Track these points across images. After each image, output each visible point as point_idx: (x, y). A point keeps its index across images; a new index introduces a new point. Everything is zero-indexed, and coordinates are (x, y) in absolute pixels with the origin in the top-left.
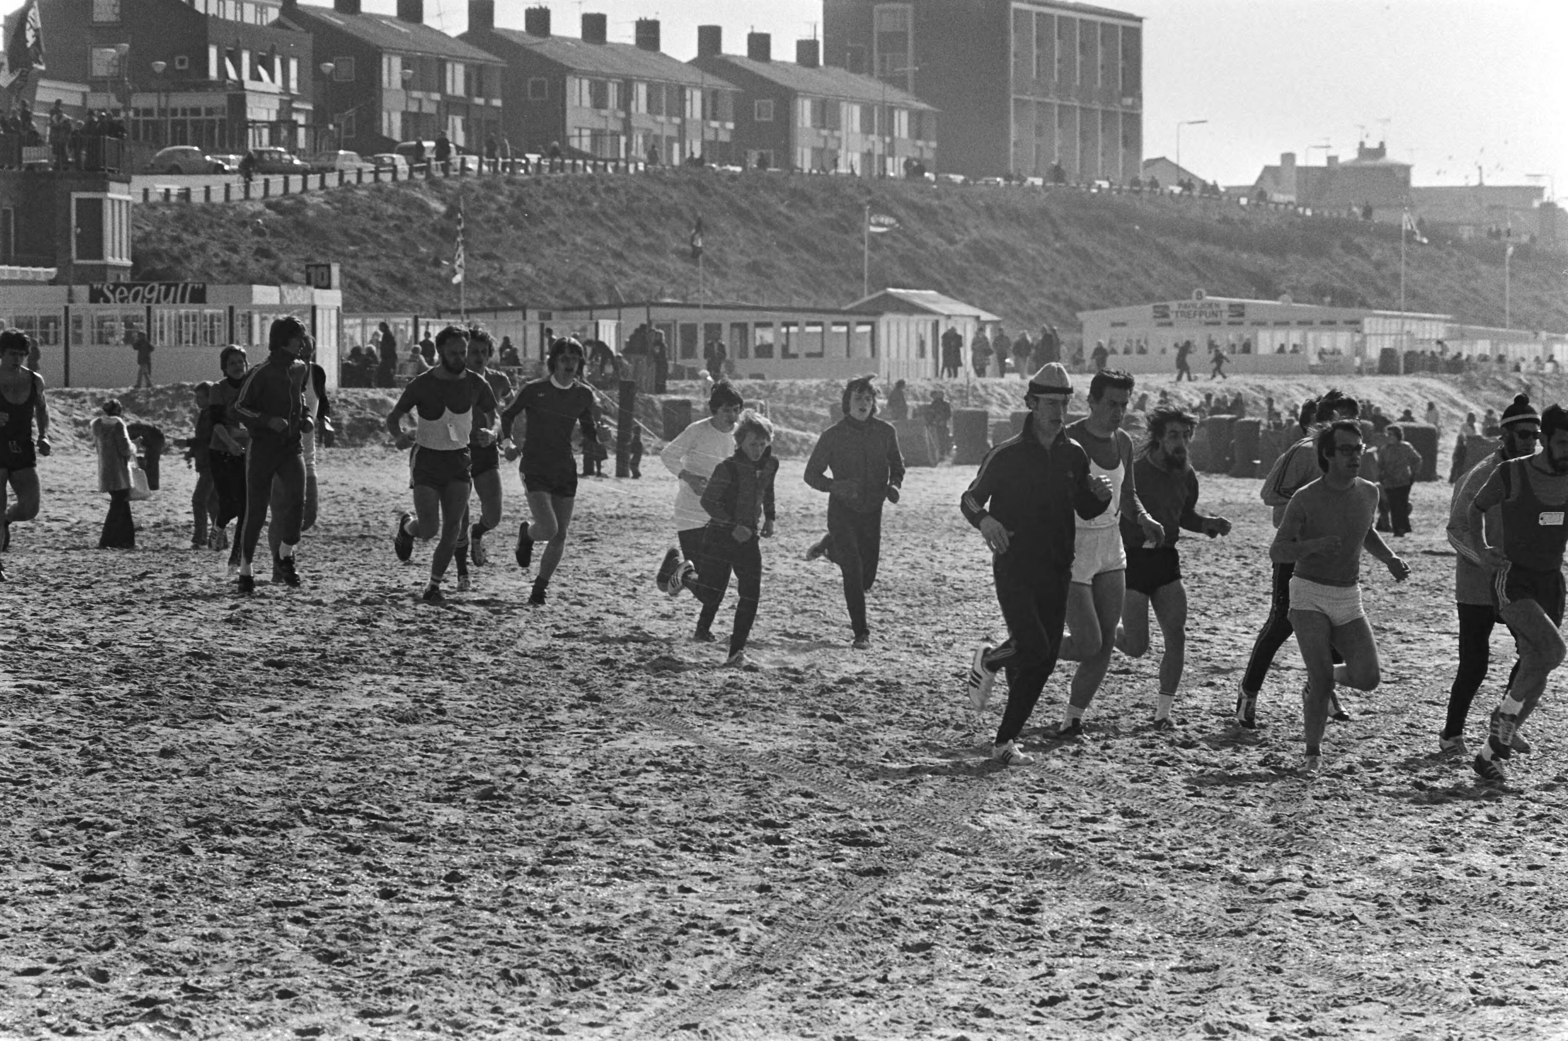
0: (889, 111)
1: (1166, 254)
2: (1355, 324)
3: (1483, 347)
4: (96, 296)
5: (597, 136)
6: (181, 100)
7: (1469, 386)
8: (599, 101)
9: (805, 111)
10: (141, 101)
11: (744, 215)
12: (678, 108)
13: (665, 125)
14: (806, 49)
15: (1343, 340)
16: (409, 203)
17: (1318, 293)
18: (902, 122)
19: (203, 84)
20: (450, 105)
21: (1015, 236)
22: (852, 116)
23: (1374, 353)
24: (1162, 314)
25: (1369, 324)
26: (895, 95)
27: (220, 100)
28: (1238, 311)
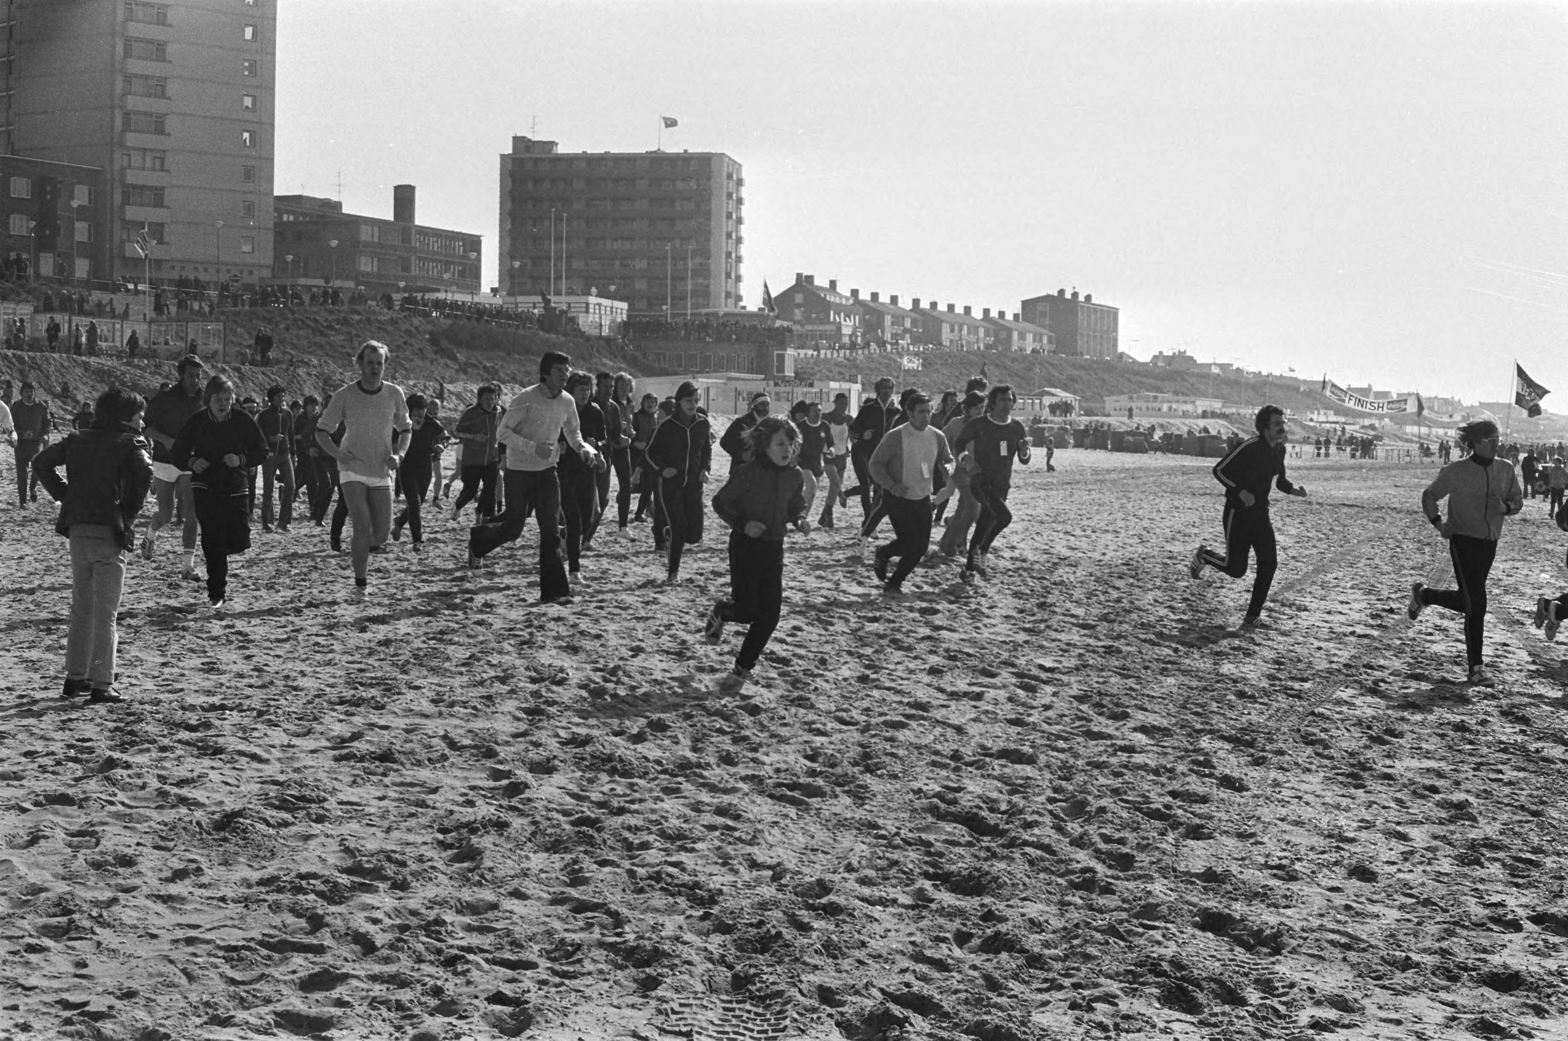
0: (1041, 335)
1: (1130, 380)
2: (1193, 402)
3: (1234, 410)
4: (776, 385)
5: (951, 341)
6: (821, 328)
7: (1231, 422)
8: (952, 331)
9: (1015, 335)
10: (810, 327)
11: (997, 366)
12: (976, 333)
13: (972, 338)
14: (1016, 316)
15: (1189, 407)
16: (890, 359)
17: (1176, 393)
18: (1045, 339)
19: (829, 322)
20: (906, 331)
21: (1083, 373)
22: (1030, 337)
23: (1200, 411)
24: (1131, 398)
25: (1198, 403)
26: (1043, 331)
27: (834, 327)
28: (1156, 397)
